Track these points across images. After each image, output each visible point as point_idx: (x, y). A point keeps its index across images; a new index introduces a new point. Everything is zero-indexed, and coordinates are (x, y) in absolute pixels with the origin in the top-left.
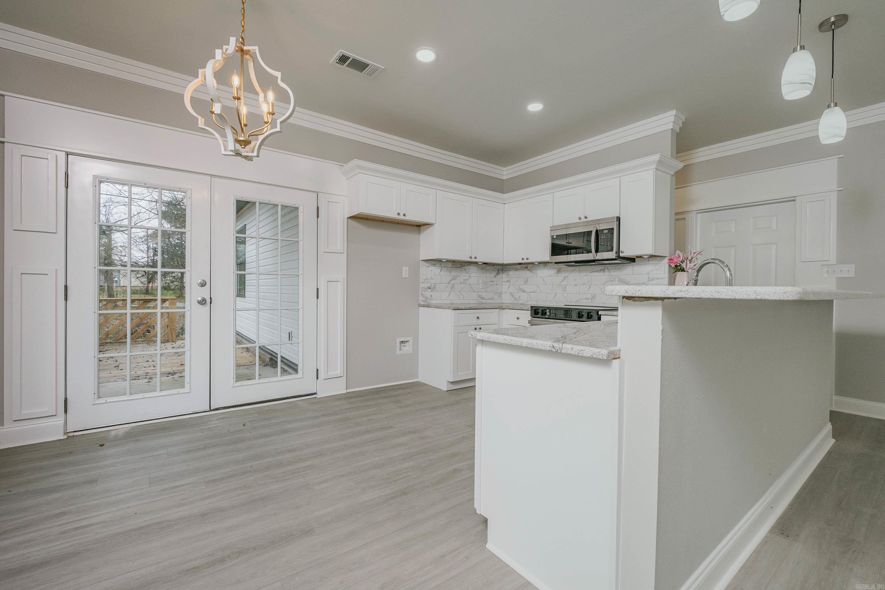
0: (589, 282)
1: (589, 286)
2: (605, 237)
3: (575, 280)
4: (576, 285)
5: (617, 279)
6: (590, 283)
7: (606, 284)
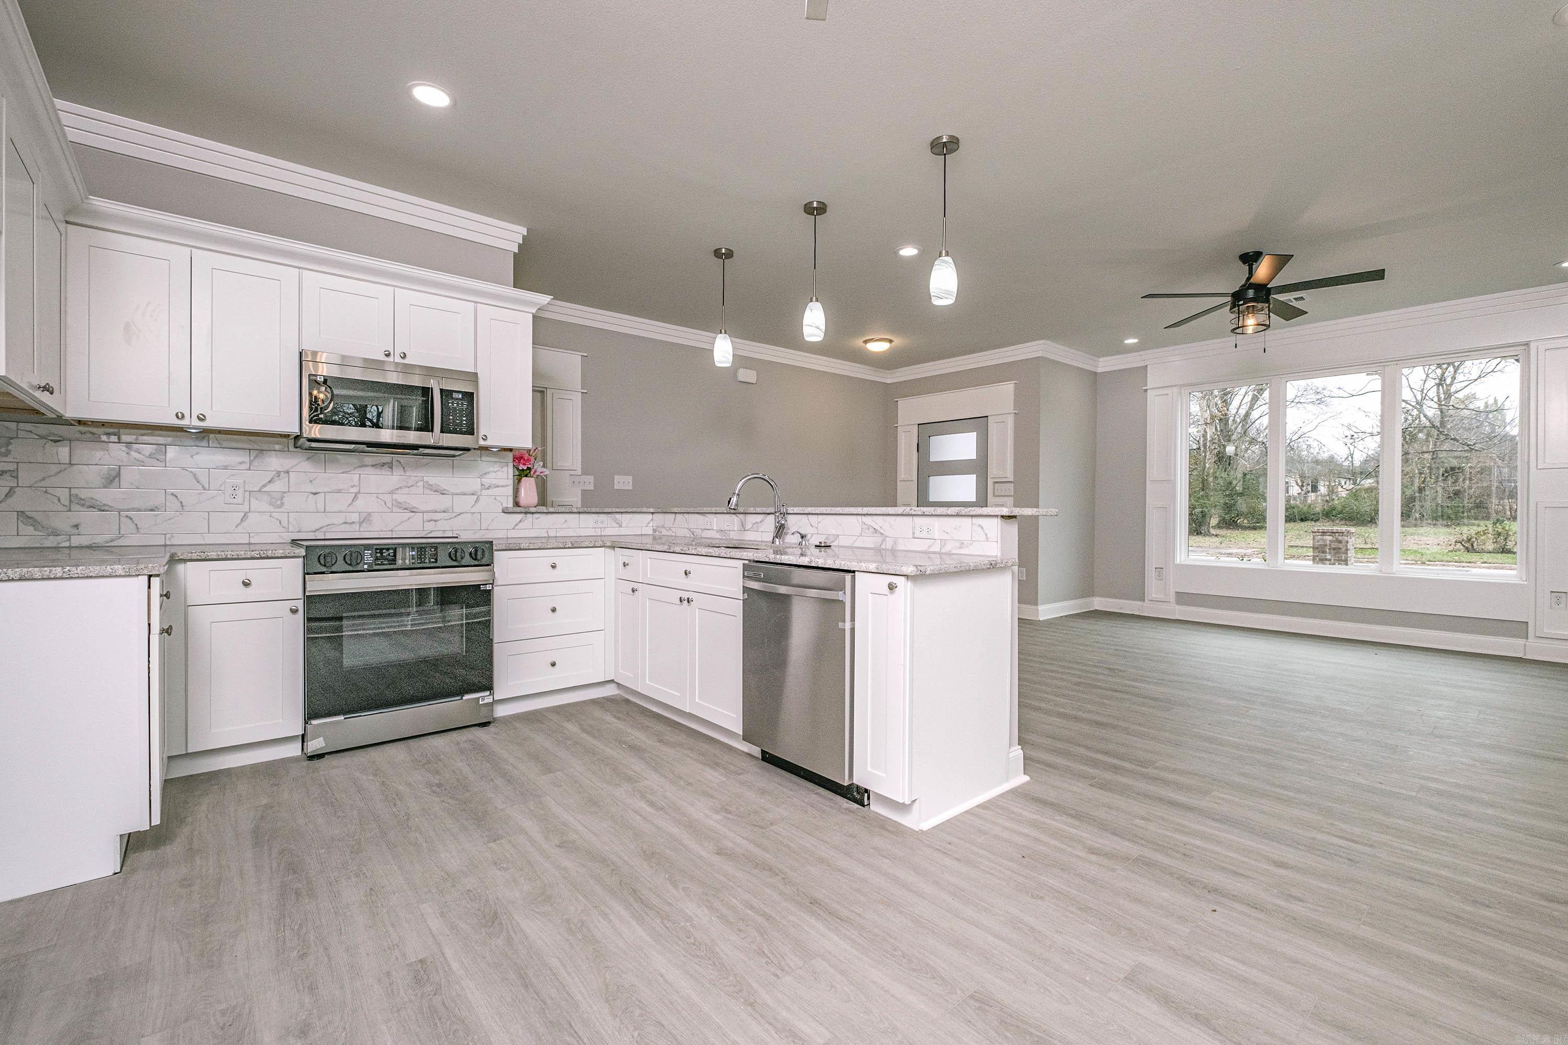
0: (352, 487)
1: (353, 495)
2: (455, 405)
3: (311, 481)
4: (315, 494)
5: (421, 484)
6: (355, 490)
7: (396, 492)
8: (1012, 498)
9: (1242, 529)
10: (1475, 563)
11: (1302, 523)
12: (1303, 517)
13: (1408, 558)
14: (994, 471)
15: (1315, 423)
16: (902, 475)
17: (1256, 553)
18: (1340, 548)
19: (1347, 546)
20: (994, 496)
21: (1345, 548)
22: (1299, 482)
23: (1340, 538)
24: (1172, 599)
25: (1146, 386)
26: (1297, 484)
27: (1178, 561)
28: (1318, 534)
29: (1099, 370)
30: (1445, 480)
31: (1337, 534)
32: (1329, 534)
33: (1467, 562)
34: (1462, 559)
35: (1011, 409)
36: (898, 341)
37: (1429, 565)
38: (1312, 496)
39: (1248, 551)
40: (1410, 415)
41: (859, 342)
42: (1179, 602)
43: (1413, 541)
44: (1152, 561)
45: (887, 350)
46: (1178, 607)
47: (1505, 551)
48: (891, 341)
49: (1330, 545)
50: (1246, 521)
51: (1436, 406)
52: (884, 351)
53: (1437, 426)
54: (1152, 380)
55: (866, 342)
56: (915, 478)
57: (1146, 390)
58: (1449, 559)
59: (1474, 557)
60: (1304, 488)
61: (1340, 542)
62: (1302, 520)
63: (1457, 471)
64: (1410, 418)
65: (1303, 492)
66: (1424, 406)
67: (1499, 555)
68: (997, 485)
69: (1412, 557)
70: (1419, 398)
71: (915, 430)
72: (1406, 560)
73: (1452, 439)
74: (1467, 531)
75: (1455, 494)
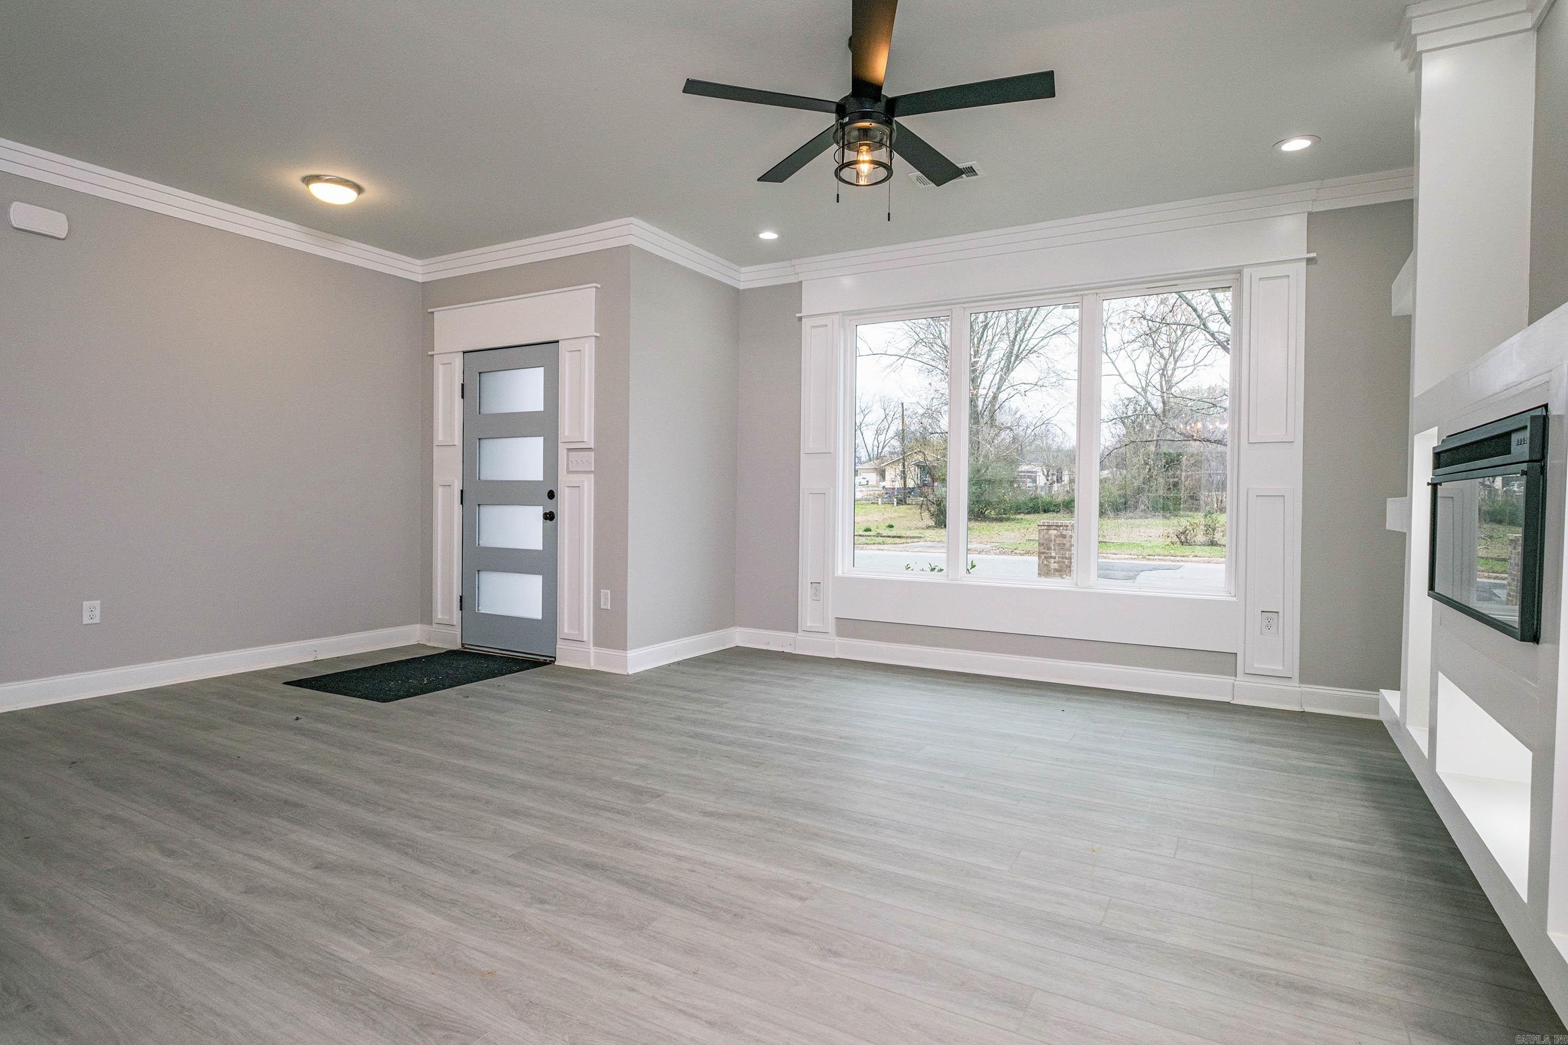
8: (592, 476)
9: (989, 521)
10: (1188, 557)
11: (1044, 514)
12: (1046, 508)
13: (1132, 553)
14: (566, 431)
15: (1057, 409)
16: (440, 436)
17: (994, 548)
18: (1064, 544)
19: (1070, 541)
20: (569, 472)
21: (1069, 544)
22: (1045, 471)
23: (1064, 533)
24: (831, 628)
25: (801, 312)
26: (1043, 474)
27: (839, 573)
28: (1043, 528)
29: (742, 286)
30: (1166, 471)
31: (1061, 528)
32: (1054, 527)
33: (1181, 556)
34: (1178, 553)
35: (591, 329)
36: (373, 193)
37: (1149, 559)
38: (1056, 486)
39: (986, 546)
40: (1139, 405)
41: (292, 178)
42: (840, 633)
43: (1138, 533)
44: (807, 573)
45: (352, 204)
46: (838, 640)
47: (1213, 543)
48: (359, 189)
49: (1055, 540)
50: (993, 513)
51: (1159, 393)
52: (348, 205)
53: (1159, 415)
54: (810, 303)
55: (308, 180)
56: (458, 441)
57: (800, 319)
58: (1166, 553)
59: (1187, 550)
60: (1050, 478)
61: (1064, 537)
62: (1045, 511)
63: (1176, 462)
64: (1138, 408)
65: (1048, 483)
66: (1148, 393)
67: (1207, 548)
68: (571, 454)
69: (1135, 551)
70: (1144, 385)
71: (458, 361)
72: (1130, 554)
73: (1170, 428)
74: (1183, 522)
75: (1174, 486)
